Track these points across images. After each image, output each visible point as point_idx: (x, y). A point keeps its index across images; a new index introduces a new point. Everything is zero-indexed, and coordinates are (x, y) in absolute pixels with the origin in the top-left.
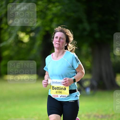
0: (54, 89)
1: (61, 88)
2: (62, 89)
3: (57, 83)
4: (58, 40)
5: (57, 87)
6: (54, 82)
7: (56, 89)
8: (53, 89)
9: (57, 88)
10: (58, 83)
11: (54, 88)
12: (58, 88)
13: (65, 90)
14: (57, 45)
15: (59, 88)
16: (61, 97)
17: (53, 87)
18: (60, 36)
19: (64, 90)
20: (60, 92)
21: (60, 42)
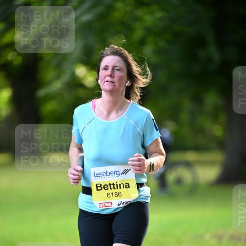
0: (101, 190)
1: (120, 185)
2: (122, 186)
3: (108, 174)
4: (109, 72)
5: (108, 184)
6: (100, 174)
7: (105, 187)
8: (98, 190)
9: (110, 185)
10: (110, 173)
11: (102, 187)
12: (112, 186)
13: (129, 187)
14: (108, 84)
15: (113, 184)
16: (118, 205)
17: (99, 186)
18: (112, 65)
19: (126, 188)
20: (118, 195)
21: (114, 77)
